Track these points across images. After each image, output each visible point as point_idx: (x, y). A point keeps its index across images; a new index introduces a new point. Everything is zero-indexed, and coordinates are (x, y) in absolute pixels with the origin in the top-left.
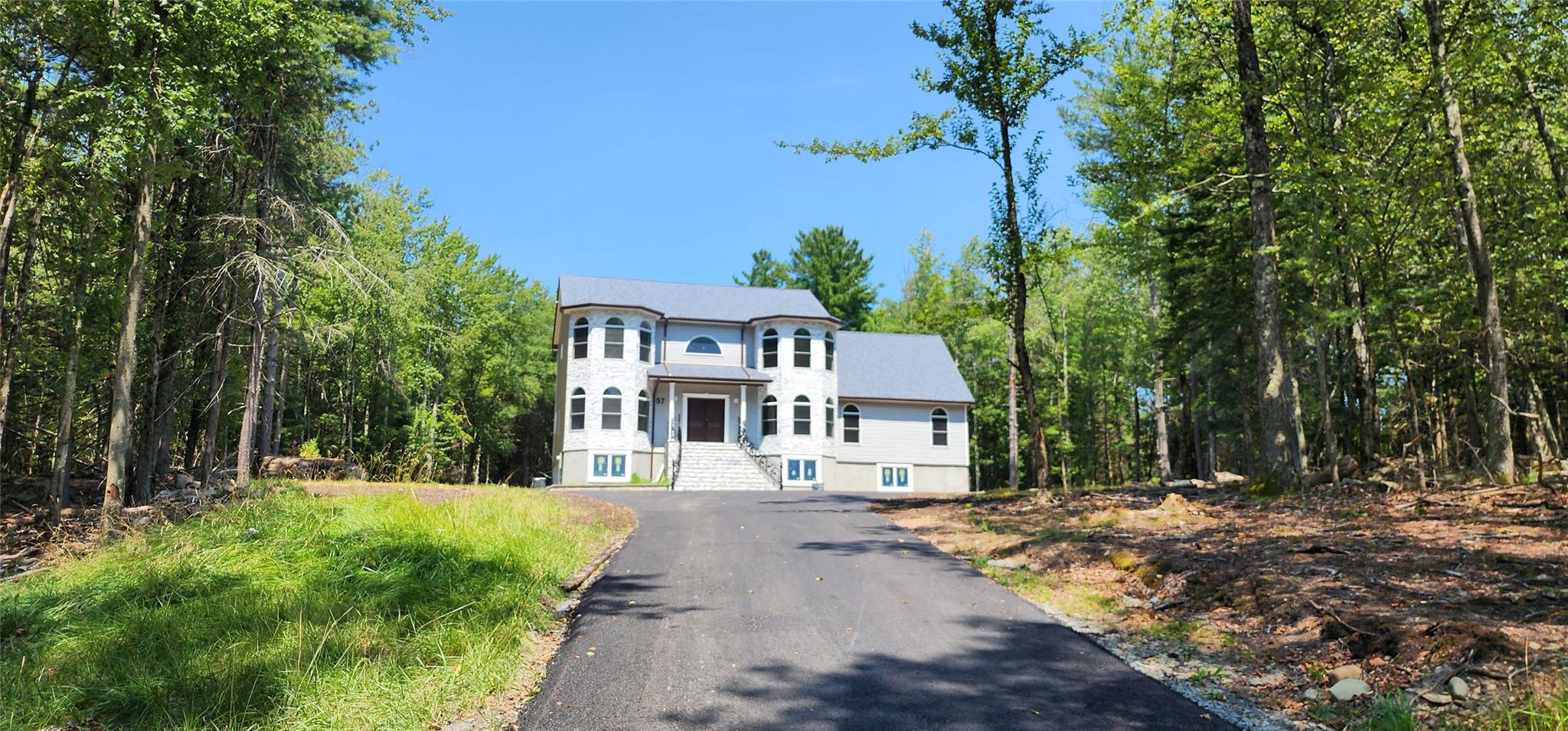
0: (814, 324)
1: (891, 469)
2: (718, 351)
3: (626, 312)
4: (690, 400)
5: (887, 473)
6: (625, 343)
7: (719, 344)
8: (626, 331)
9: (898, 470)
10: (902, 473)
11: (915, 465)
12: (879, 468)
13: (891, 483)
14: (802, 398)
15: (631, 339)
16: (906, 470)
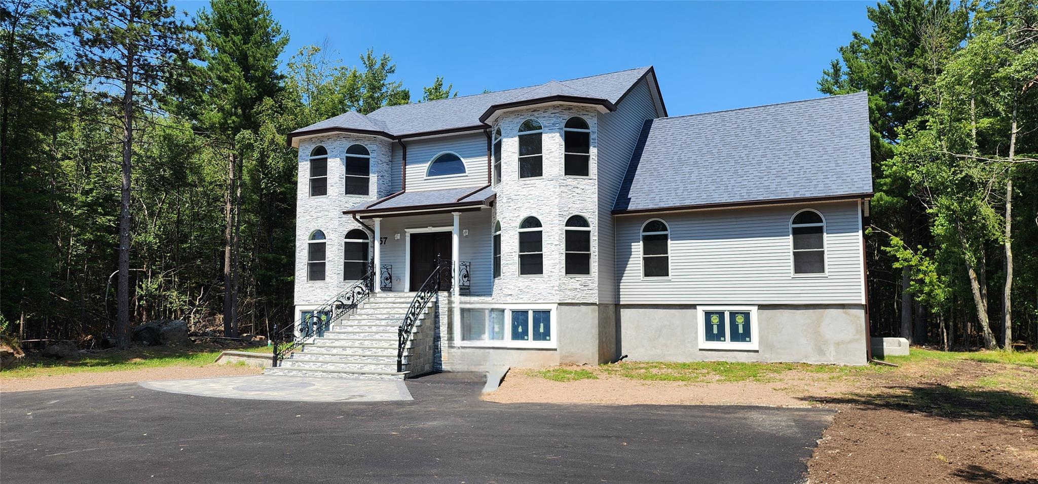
0: (546, 110)
1: (721, 314)
2: (461, 169)
3: (329, 138)
4: (412, 236)
5: (715, 320)
6: (328, 176)
7: (462, 159)
8: (329, 160)
9: (733, 315)
10: (740, 320)
11: (762, 307)
12: (700, 312)
13: (720, 336)
14: (532, 221)
15: (336, 170)
16: (747, 315)
